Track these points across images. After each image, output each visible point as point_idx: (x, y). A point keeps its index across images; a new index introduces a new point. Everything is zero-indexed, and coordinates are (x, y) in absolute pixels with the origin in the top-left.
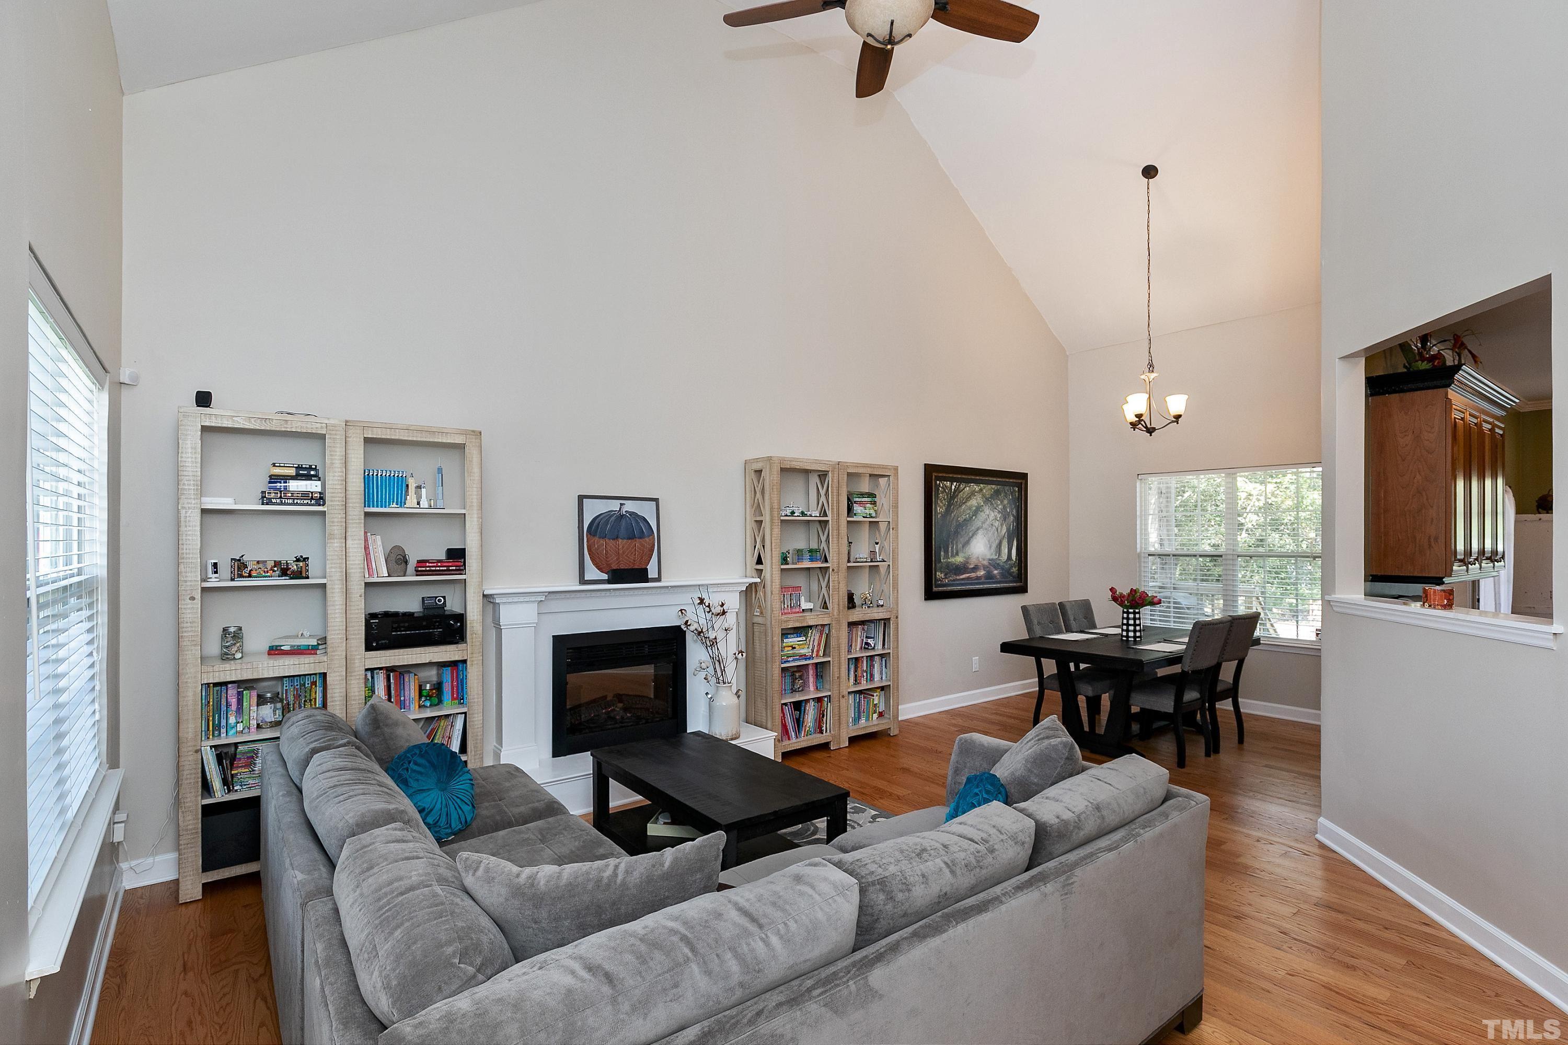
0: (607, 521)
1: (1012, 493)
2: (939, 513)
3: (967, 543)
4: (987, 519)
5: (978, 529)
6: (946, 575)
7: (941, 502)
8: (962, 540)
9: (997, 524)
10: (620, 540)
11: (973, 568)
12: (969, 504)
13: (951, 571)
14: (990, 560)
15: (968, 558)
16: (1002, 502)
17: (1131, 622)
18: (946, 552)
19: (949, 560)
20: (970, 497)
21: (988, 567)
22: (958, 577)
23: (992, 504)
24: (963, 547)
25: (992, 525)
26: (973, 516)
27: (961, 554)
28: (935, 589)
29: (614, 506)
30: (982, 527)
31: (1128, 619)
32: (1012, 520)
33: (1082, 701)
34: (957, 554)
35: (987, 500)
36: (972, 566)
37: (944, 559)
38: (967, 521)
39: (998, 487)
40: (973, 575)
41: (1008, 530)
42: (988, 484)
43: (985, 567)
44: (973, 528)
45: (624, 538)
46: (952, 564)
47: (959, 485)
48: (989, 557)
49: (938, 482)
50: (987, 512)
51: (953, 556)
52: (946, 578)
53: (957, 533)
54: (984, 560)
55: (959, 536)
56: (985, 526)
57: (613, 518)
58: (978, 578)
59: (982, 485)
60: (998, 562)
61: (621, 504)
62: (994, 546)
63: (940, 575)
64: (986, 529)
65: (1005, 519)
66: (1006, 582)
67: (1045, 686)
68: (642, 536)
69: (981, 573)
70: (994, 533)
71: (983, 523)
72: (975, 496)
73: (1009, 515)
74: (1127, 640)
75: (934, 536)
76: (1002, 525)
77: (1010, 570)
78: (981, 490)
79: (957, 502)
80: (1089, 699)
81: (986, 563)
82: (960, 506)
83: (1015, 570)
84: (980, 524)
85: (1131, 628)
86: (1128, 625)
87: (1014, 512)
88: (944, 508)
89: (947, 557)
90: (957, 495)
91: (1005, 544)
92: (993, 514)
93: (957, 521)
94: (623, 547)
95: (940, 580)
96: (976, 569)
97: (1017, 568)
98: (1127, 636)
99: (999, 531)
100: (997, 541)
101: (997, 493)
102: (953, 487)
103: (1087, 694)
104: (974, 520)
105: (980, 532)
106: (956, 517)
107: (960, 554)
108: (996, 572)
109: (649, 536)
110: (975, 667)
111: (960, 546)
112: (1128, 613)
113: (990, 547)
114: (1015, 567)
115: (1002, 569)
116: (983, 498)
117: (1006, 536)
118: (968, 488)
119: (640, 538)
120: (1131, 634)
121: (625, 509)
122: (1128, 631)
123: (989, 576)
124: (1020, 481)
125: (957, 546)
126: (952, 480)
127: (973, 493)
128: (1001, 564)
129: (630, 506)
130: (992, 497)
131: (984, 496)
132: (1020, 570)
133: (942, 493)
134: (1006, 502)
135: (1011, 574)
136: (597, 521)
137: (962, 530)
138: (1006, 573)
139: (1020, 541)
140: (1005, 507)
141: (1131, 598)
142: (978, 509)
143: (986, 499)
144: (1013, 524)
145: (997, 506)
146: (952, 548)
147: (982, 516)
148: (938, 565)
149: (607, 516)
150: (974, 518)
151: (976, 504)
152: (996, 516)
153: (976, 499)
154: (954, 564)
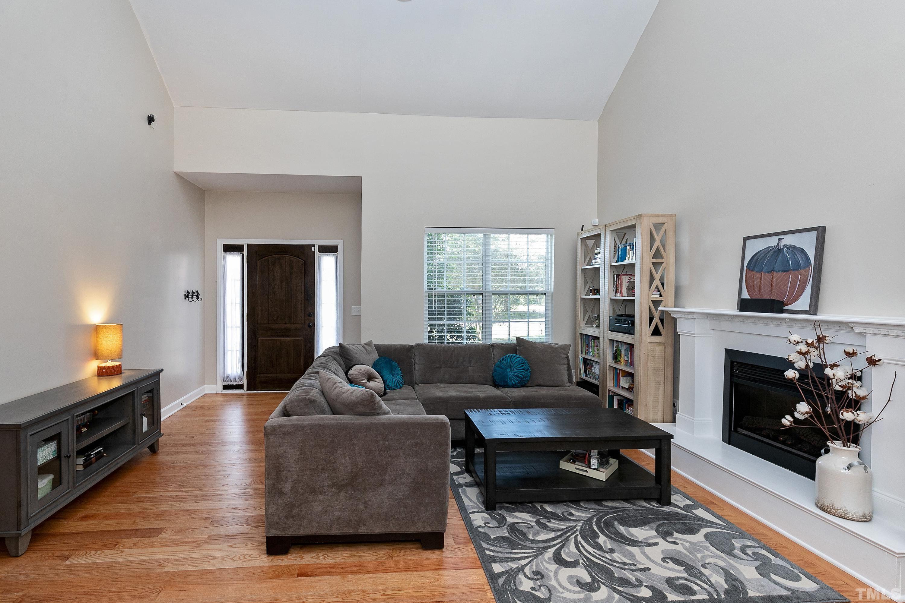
0: (765, 256)
10: (775, 273)
29: (773, 242)
45: (779, 271)
57: (771, 253)
61: (780, 240)
68: (797, 267)
94: (777, 279)
109: (805, 268)
119: (796, 270)
121: (783, 243)
129: (788, 240)
136: (755, 258)
149: (767, 250)
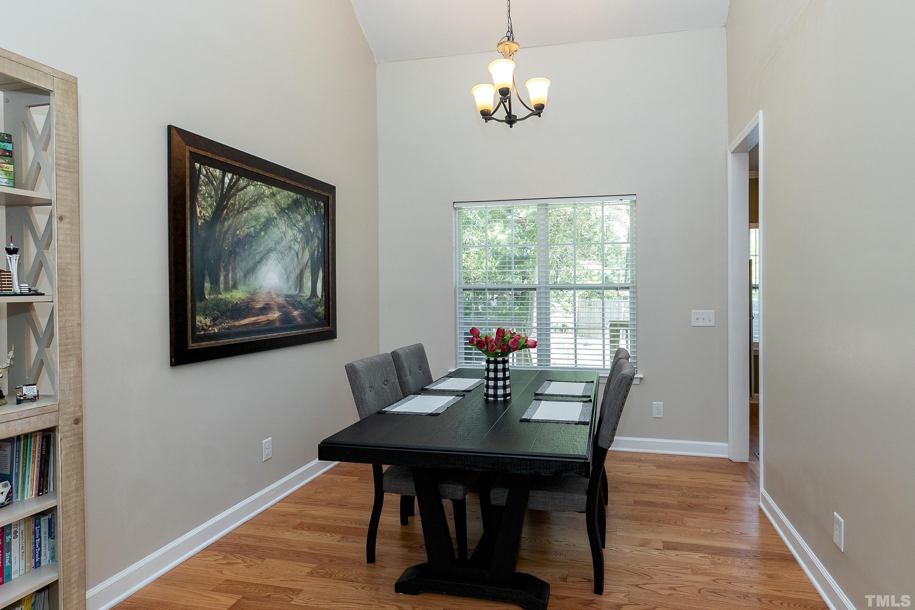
1: (316, 208)
2: (201, 218)
3: (252, 270)
4: (282, 239)
5: (269, 251)
6: (214, 319)
7: (204, 199)
8: (243, 266)
9: (297, 247)
11: (261, 309)
12: (254, 211)
13: (223, 314)
14: (287, 296)
15: (254, 293)
16: (303, 218)
17: (500, 375)
18: (215, 282)
19: (220, 296)
20: (255, 201)
21: (284, 307)
22: (237, 323)
23: (289, 217)
24: (246, 275)
25: (290, 247)
26: (261, 230)
27: (241, 287)
28: (192, 346)
30: (275, 249)
31: (496, 370)
32: (316, 244)
33: (447, 505)
34: (235, 287)
35: (282, 211)
36: (259, 306)
37: (210, 294)
38: (251, 238)
39: (299, 196)
40: (262, 318)
41: (312, 256)
42: (284, 189)
43: (280, 307)
44: (261, 249)
46: (226, 303)
47: (238, 180)
48: (286, 292)
49: (197, 165)
50: (283, 228)
51: (227, 289)
52: (215, 325)
53: (233, 253)
54: (278, 296)
55: (238, 258)
56: (279, 247)
58: (270, 322)
59: (274, 189)
60: (299, 299)
62: (293, 276)
63: (201, 320)
64: (281, 253)
65: (307, 242)
66: (309, 326)
67: (385, 488)
69: (275, 315)
70: (292, 260)
71: (277, 243)
72: (264, 201)
73: (312, 238)
74: (496, 401)
75: (189, 255)
76: (303, 249)
77: (314, 309)
78: (273, 195)
79: (233, 205)
80: (455, 502)
81: (281, 300)
82: (239, 212)
83: (321, 309)
84: (272, 244)
85: (500, 383)
86: (496, 379)
87: (320, 234)
88: (210, 211)
89: (215, 288)
90: (234, 195)
91: (308, 275)
92: (291, 233)
93: (235, 235)
95: (203, 329)
96: (266, 309)
97: (323, 308)
98: (495, 396)
99: (300, 256)
100: (297, 271)
101: (296, 204)
102: (227, 181)
103: (455, 497)
104: (263, 237)
105: (273, 256)
106: (232, 229)
107: (239, 287)
108: (296, 313)
110: (266, 453)
111: (240, 274)
112: (496, 362)
113: (288, 278)
114: (321, 306)
115: (304, 308)
116: (275, 207)
117: (309, 264)
118: (252, 188)
120: (500, 392)
122: (496, 387)
123: (286, 319)
124: (326, 194)
125: (234, 274)
126: (225, 168)
127: (259, 199)
128: (303, 302)
130: (289, 207)
131: (277, 204)
132: (327, 309)
133: (206, 185)
134: (308, 218)
135: (316, 315)
137: (244, 250)
138: (309, 313)
139: (327, 274)
140: (307, 225)
141: (500, 343)
142: (269, 222)
143: (281, 209)
144: (318, 250)
145: (297, 221)
146: (226, 276)
147: (275, 233)
148: (199, 305)
150: (263, 233)
151: (266, 215)
152: (295, 236)
153: (266, 207)
154: (230, 302)
